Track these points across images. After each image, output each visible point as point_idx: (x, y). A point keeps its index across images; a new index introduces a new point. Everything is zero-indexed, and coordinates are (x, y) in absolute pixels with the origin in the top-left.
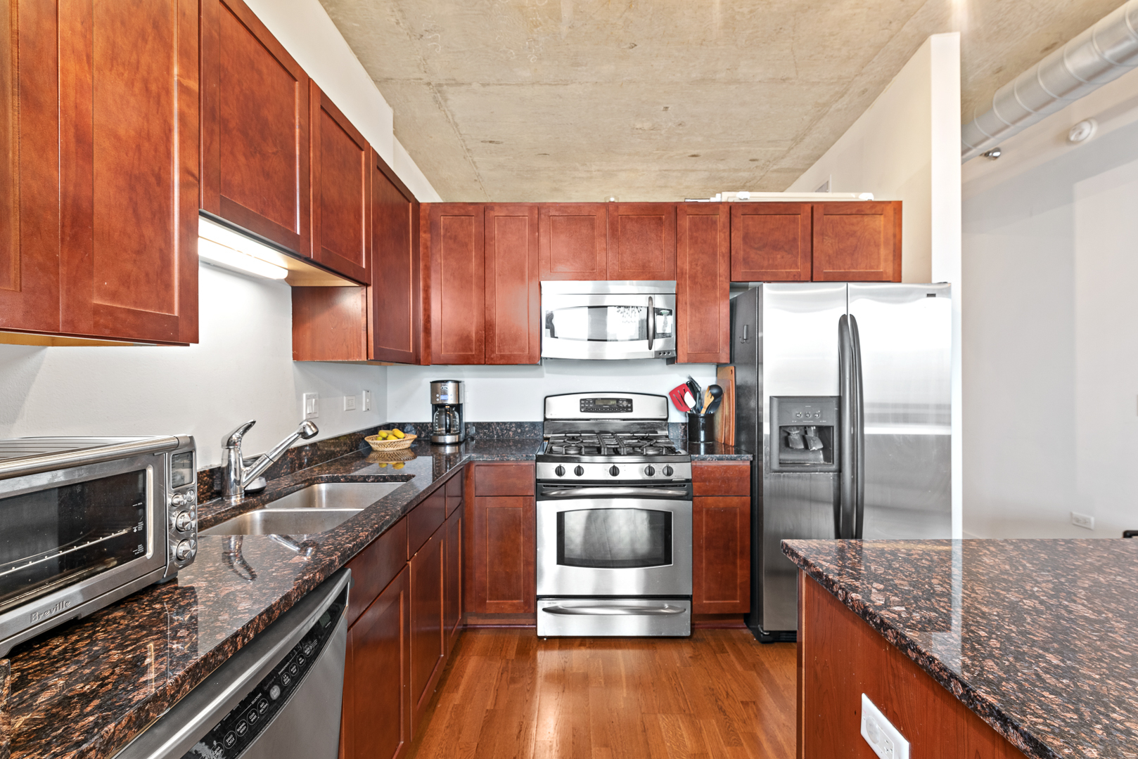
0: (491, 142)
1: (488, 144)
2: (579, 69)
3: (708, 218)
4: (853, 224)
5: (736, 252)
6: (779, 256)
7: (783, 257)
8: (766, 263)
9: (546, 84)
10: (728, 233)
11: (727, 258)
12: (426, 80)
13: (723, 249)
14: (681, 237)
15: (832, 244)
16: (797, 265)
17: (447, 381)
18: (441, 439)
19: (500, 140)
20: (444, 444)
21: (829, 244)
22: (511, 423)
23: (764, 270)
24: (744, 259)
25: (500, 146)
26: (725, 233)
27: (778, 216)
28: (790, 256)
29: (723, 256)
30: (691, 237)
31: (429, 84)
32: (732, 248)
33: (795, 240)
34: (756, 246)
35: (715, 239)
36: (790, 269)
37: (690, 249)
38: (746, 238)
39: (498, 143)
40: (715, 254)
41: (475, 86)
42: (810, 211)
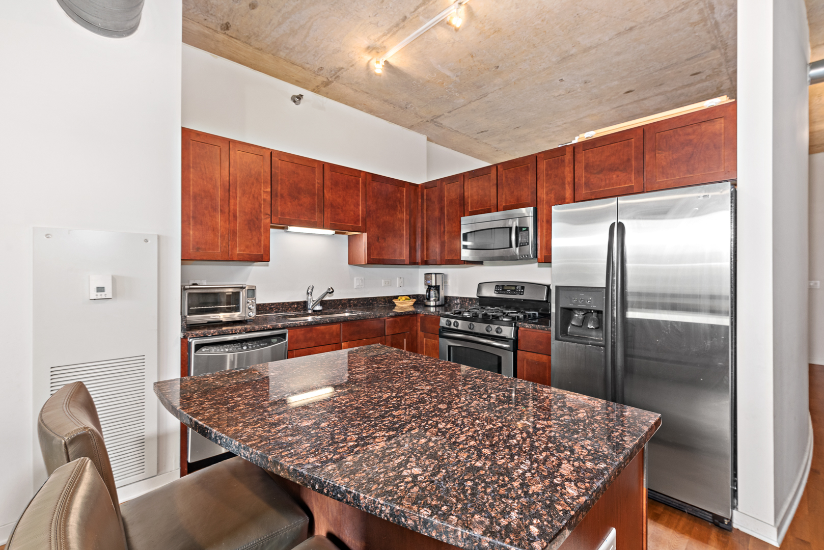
0: (482, 132)
1: (481, 133)
2: (483, 88)
3: (558, 159)
4: (689, 134)
5: (579, 180)
6: (614, 176)
7: (618, 176)
8: (603, 183)
9: (476, 100)
10: (572, 167)
11: (571, 185)
12: (425, 120)
13: (569, 178)
14: (540, 176)
15: (665, 157)
16: (631, 181)
17: (431, 274)
18: (428, 303)
19: (487, 129)
20: (430, 306)
21: (663, 157)
22: (467, 298)
23: (601, 189)
24: (585, 183)
25: (488, 132)
26: (570, 167)
27: (613, 145)
28: (624, 174)
29: (569, 184)
30: (547, 175)
31: (427, 121)
32: (576, 177)
33: (629, 160)
34: (595, 172)
35: (563, 173)
36: (625, 185)
37: (546, 183)
38: (587, 167)
39: (485, 131)
40: (563, 184)
41: (446, 114)
42: (642, 133)
